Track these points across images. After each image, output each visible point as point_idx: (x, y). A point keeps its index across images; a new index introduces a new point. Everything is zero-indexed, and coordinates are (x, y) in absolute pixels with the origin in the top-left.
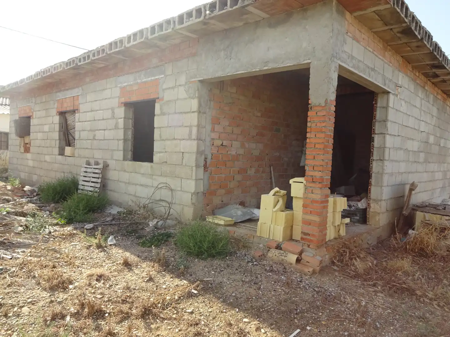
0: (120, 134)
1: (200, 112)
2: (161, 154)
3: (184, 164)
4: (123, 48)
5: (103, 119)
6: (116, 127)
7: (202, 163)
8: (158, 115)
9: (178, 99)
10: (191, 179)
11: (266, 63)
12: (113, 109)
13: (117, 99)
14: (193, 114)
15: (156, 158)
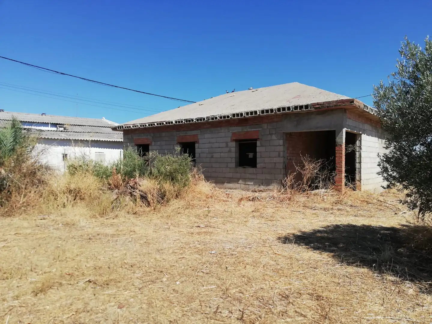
0: (233, 155)
1: (284, 145)
2: (262, 164)
3: (276, 168)
4: (243, 117)
5: (219, 147)
6: (230, 151)
7: (284, 167)
8: (259, 146)
9: (271, 140)
10: (281, 174)
11: (317, 128)
12: (227, 143)
13: (230, 138)
14: (280, 147)
15: (258, 166)
